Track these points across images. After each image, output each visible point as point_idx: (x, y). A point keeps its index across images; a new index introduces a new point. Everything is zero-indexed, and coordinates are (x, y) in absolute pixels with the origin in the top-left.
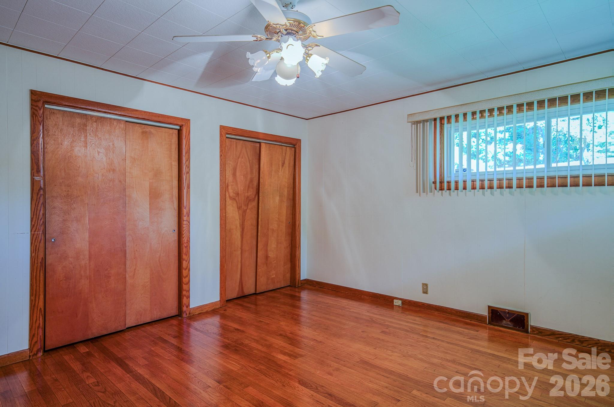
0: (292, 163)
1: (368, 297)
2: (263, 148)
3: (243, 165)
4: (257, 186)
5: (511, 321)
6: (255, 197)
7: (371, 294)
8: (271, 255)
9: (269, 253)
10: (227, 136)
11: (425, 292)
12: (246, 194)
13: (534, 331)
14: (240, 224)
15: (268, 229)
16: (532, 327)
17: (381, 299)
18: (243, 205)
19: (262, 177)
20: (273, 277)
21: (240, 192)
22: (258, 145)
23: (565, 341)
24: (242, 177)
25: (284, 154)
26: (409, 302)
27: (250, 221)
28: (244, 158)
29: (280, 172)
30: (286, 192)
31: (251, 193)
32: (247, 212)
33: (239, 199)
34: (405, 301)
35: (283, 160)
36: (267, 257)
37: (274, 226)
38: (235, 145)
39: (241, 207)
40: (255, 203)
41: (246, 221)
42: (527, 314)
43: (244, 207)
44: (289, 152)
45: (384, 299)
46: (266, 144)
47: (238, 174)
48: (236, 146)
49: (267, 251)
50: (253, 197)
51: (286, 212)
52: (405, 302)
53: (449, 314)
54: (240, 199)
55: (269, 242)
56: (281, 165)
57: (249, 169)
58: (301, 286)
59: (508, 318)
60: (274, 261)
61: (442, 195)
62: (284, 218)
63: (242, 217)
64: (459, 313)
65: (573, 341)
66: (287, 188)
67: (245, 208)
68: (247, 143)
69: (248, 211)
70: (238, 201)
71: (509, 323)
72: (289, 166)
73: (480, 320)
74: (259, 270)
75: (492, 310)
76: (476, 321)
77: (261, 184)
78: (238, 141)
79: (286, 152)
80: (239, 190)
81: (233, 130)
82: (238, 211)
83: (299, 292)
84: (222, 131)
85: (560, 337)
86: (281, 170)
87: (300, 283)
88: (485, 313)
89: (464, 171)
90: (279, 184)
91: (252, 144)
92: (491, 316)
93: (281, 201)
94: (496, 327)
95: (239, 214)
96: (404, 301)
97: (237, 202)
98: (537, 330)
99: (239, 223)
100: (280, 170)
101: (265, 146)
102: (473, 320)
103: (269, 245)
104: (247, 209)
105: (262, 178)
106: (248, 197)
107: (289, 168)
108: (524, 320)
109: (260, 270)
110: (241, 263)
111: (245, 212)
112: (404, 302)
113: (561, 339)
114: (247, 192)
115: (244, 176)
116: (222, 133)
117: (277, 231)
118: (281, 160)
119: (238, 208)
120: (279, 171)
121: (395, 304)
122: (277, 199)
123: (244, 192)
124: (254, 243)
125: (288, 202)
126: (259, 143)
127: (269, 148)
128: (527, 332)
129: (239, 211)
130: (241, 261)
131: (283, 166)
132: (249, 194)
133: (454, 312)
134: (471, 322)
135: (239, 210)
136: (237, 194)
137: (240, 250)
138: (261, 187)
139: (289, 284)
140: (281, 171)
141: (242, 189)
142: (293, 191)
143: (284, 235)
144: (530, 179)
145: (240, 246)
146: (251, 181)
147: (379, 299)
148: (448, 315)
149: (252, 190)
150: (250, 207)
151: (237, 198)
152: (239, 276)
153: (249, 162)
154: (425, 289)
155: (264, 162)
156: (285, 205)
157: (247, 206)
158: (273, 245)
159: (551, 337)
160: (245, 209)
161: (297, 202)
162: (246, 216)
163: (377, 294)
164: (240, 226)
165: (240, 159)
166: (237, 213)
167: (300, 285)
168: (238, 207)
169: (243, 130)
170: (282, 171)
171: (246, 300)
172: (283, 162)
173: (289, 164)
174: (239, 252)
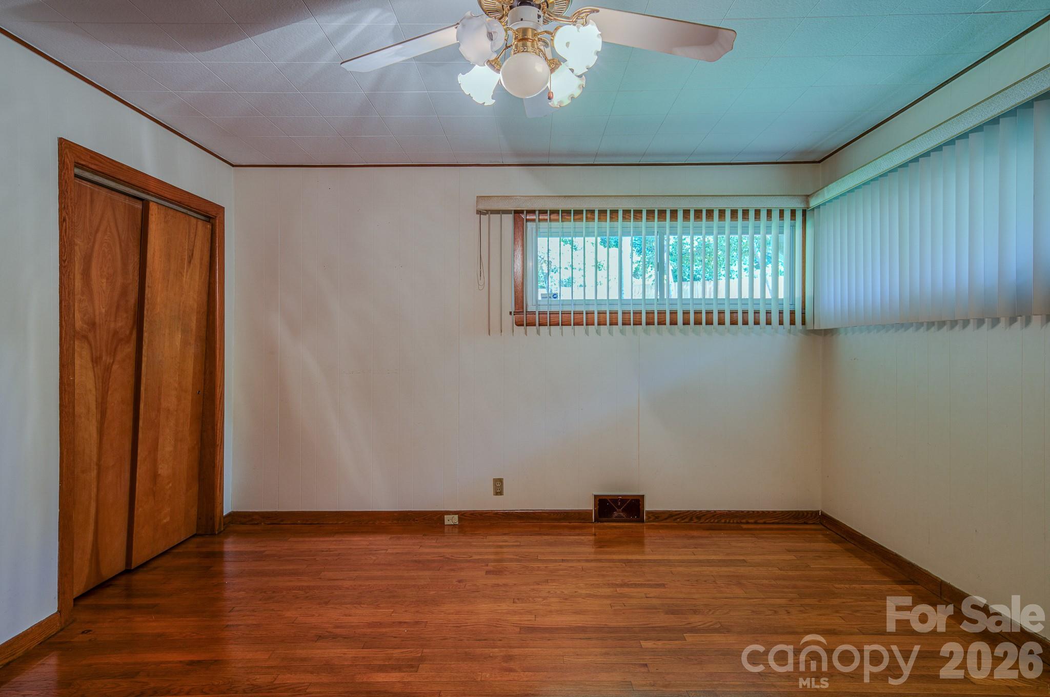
0: (206, 258)
1: (389, 522)
2: (154, 214)
3: (106, 250)
4: (134, 307)
5: (623, 511)
6: (131, 333)
7: (395, 514)
8: (164, 470)
9: (160, 466)
10: (77, 171)
11: (499, 492)
12: (112, 325)
13: (650, 518)
14: (96, 401)
15: (159, 411)
16: (648, 512)
17: (417, 520)
18: (104, 354)
19: (150, 285)
20: (165, 521)
21: (97, 320)
22: (139, 206)
23: (683, 521)
24: (104, 280)
25: (192, 235)
26: (472, 514)
27: (119, 396)
28: (108, 233)
29: (185, 276)
30: (195, 322)
31: (123, 323)
32: (113, 370)
33: (95, 336)
34: (464, 513)
35: (191, 249)
36: (155, 476)
37: (169, 401)
38: (88, 197)
39: (101, 357)
40: (129, 349)
41: (109, 393)
42: (643, 496)
43: (107, 359)
44: (202, 229)
45: (424, 519)
46: (160, 206)
47: (94, 272)
48: (92, 201)
49: (155, 462)
50: (128, 332)
51: (194, 369)
52: (466, 516)
53: (538, 520)
54: (98, 337)
55: (161, 440)
56: (186, 259)
57: (119, 264)
58: (224, 530)
59: (619, 507)
60: (168, 483)
61: (526, 333)
62: (189, 382)
63: (101, 384)
64: (552, 514)
65: (691, 519)
66: (197, 313)
67: (108, 361)
68: (117, 196)
69: (115, 367)
70: (93, 344)
71: (622, 514)
72: (201, 264)
73: (583, 519)
74: (138, 511)
75: (600, 500)
76: (577, 521)
77: (148, 300)
78: (96, 189)
79: (196, 232)
80: (97, 312)
81: (91, 157)
82: (93, 368)
83: (222, 543)
84: (66, 154)
85: (678, 518)
86: (187, 271)
87: (222, 524)
88: (589, 505)
89: (555, 298)
90: (181, 304)
91: (127, 202)
92: (597, 510)
93: (185, 343)
94: (606, 524)
95: (95, 376)
96: (462, 515)
97: (90, 345)
98: (653, 516)
99: (94, 398)
100: (185, 271)
101: (157, 210)
102: (573, 521)
103: (159, 447)
104: (113, 362)
105: (149, 287)
106: (116, 333)
107: (201, 267)
108: (639, 505)
109: (140, 509)
110: (97, 501)
111: (108, 369)
112: (463, 517)
113: (678, 520)
114: (115, 321)
115: (107, 279)
116: (67, 161)
117: (175, 413)
118: (187, 248)
119: (92, 361)
120: (181, 273)
121: (446, 522)
122: (178, 337)
123: (106, 321)
124: (128, 446)
125: (197, 345)
126: (140, 202)
127: (165, 217)
128: (642, 521)
129: (95, 369)
130: (97, 495)
131: (190, 262)
132: (120, 324)
133: (546, 515)
134: (572, 524)
135: (95, 365)
136: (93, 325)
137: (95, 467)
138: (148, 310)
139: (195, 533)
140: (187, 275)
141: (103, 311)
142: (208, 320)
143: (189, 420)
144: (637, 313)
145: (95, 459)
146: (124, 293)
147: (414, 520)
148: (535, 521)
149: (125, 315)
150: (119, 356)
151: (91, 336)
152: (90, 537)
153: (121, 246)
154: (498, 487)
155: (154, 249)
156: (192, 350)
157: (112, 354)
158: (167, 447)
159: (668, 521)
160: (109, 363)
161: (218, 346)
162: (111, 379)
163: (409, 512)
164: (97, 408)
165: (99, 235)
166: (91, 374)
167: (222, 529)
168: (94, 356)
169: (114, 163)
170: (189, 274)
171: (109, 591)
172: (191, 254)
173: (201, 259)
174: (94, 474)
